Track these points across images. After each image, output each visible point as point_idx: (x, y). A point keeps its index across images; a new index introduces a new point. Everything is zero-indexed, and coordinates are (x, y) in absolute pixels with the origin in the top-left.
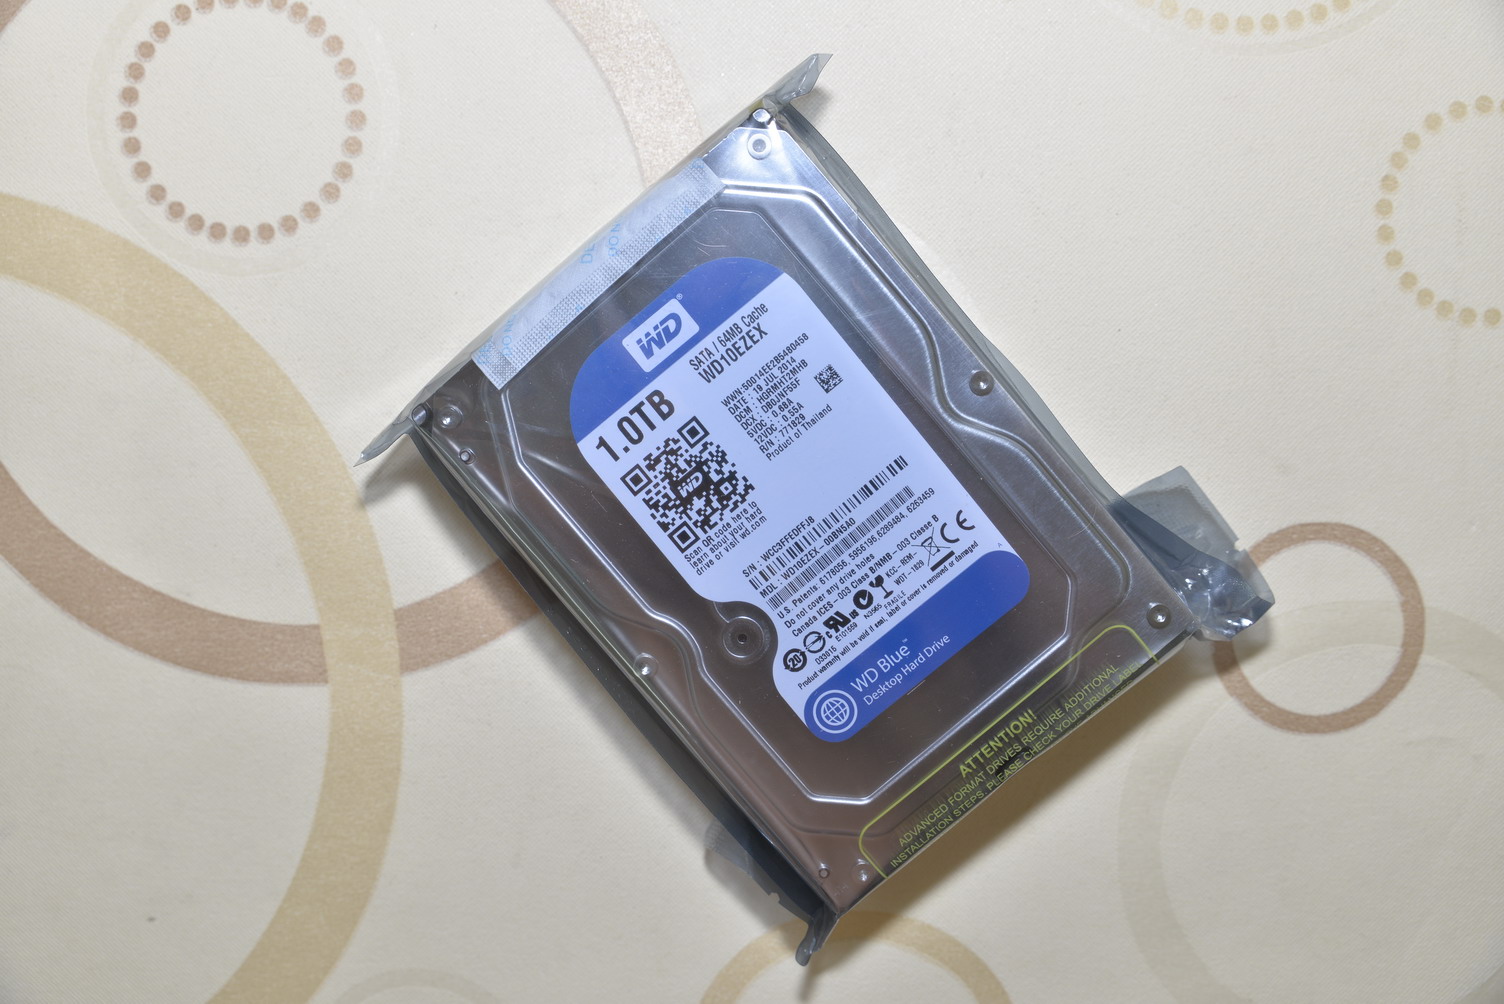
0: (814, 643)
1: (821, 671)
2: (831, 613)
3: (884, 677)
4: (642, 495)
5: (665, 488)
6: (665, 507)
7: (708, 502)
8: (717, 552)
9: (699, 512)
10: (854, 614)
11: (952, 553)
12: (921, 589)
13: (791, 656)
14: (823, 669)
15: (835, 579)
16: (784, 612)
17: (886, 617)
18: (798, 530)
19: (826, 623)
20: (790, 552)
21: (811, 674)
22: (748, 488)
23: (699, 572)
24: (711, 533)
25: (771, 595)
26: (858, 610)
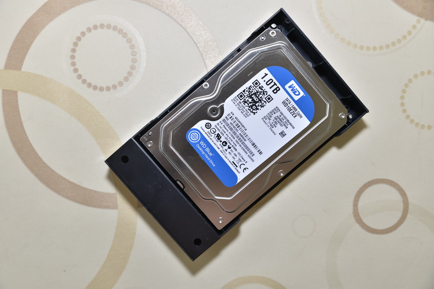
0: (213, 131)
1: (205, 133)
2: (221, 135)
3: (204, 149)
4: (253, 85)
5: (254, 91)
6: (249, 91)
7: (250, 103)
8: (237, 105)
9: (248, 100)
10: (221, 141)
11: (237, 167)
12: (227, 159)
13: (209, 125)
14: (206, 133)
15: (230, 136)
16: (221, 123)
17: (220, 150)
18: (243, 126)
19: (218, 134)
20: (237, 124)
21: (204, 130)
22: (254, 113)
23: (232, 100)
24: (242, 103)
25: (226, 119)
26: (222, 142)
